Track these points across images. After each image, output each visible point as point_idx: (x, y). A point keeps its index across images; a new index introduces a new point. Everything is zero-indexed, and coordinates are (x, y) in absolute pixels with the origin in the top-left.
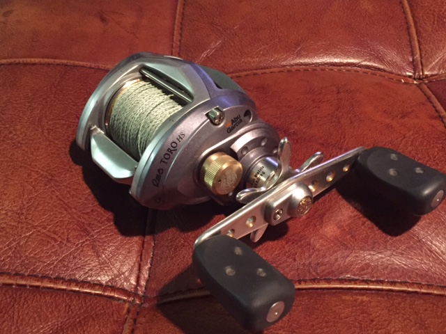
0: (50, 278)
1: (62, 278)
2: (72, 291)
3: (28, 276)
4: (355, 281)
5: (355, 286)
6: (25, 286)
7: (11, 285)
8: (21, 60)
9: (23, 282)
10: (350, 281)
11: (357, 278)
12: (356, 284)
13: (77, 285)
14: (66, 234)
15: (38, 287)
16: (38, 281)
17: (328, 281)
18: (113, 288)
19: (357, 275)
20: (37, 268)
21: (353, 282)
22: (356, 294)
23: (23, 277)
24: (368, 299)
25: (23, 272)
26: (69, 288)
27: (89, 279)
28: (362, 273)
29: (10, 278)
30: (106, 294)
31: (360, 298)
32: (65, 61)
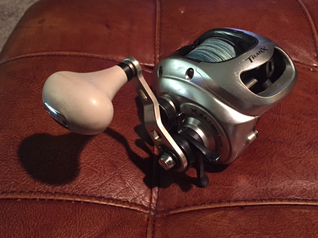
0: (96, 197)
1: (103, 197)
2: (110, 205)
3: (82, 195)
4: (298, 200)
5: (299, 203)
6: (80, 202)
7: (71, 201)
8: (56, 53)
9: (79, 200)
10: (295, 200)
11: (299, 198)
12: (299, 201)
13: (113, 202)
14: (103, 168)
15: (88, 203)
16: (88, 199)
17: (281, 200)
18: (136, 205)
19: (299, 196)
20: (86, 190)
21: (297, 201)
22: (300, 208)
23: (78, 196)
24: (308, 211)
25: (78, 193)
26: (109, 204)
27: (120, 198)
28: (302, 195)
29: (70, 197)
30: (132, 208)
31: (303, 211)
32: (86, 54)
